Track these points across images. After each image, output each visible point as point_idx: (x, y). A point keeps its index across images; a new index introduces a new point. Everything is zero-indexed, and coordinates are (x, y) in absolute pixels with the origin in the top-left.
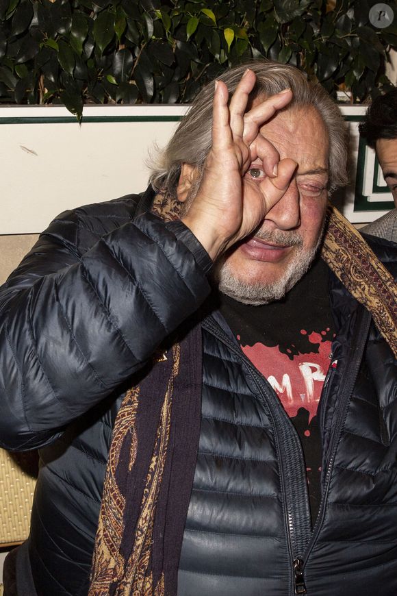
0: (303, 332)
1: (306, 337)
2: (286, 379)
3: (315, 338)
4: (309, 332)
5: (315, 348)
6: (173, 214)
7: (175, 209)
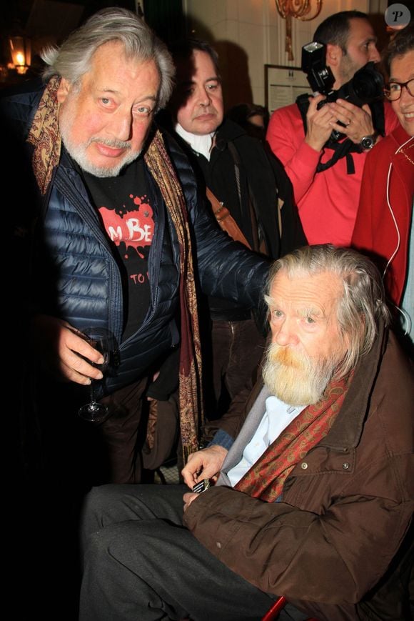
0: (131, 196)
1: (133, 200)
2: (119, 229)
3: (137, 201)
4: (135, 197)
5: (136, 208)
6: (51, 129)
7: (53, 125)
